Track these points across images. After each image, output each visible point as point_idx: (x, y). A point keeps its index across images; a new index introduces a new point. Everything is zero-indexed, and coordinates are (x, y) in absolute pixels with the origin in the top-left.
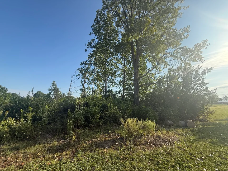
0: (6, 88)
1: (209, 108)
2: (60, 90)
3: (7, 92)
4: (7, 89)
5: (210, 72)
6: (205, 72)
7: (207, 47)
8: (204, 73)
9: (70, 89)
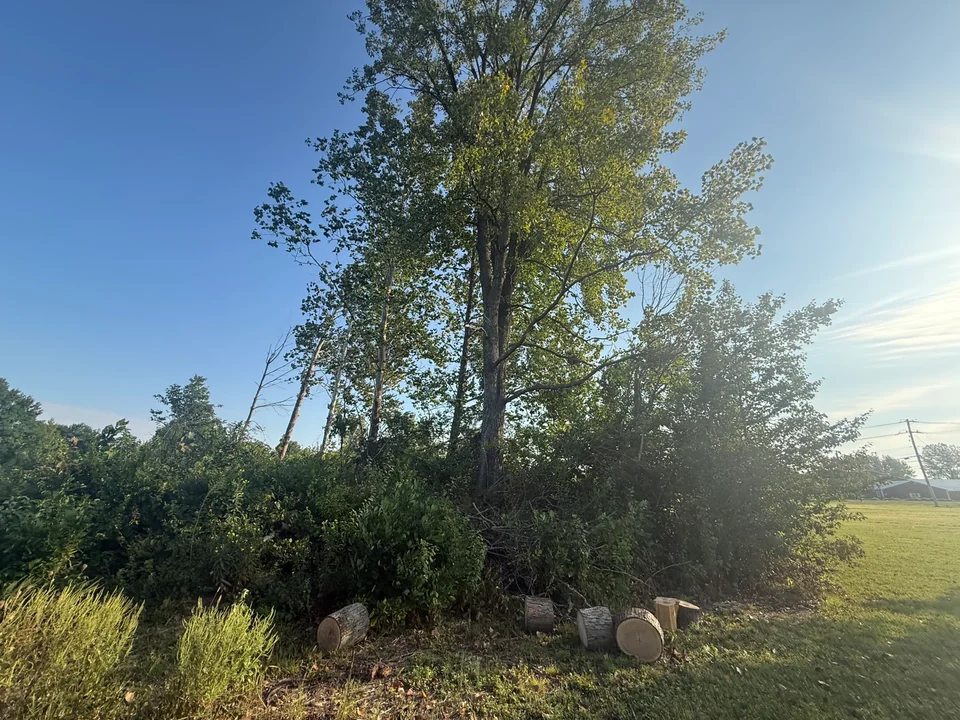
0: (34, 403)
1: (831, 526)
2: (218, 413)
3: (39, 418)
4: (37, 406)
5: (826, 321)
6: (800, 327)
7: (761, 179)
8: (792, 328)
9: (252, 409)
